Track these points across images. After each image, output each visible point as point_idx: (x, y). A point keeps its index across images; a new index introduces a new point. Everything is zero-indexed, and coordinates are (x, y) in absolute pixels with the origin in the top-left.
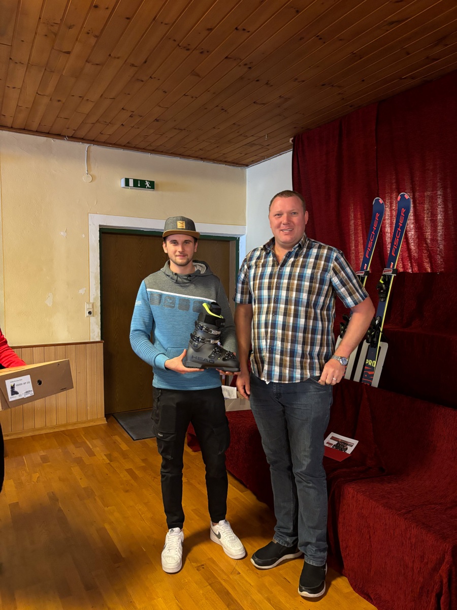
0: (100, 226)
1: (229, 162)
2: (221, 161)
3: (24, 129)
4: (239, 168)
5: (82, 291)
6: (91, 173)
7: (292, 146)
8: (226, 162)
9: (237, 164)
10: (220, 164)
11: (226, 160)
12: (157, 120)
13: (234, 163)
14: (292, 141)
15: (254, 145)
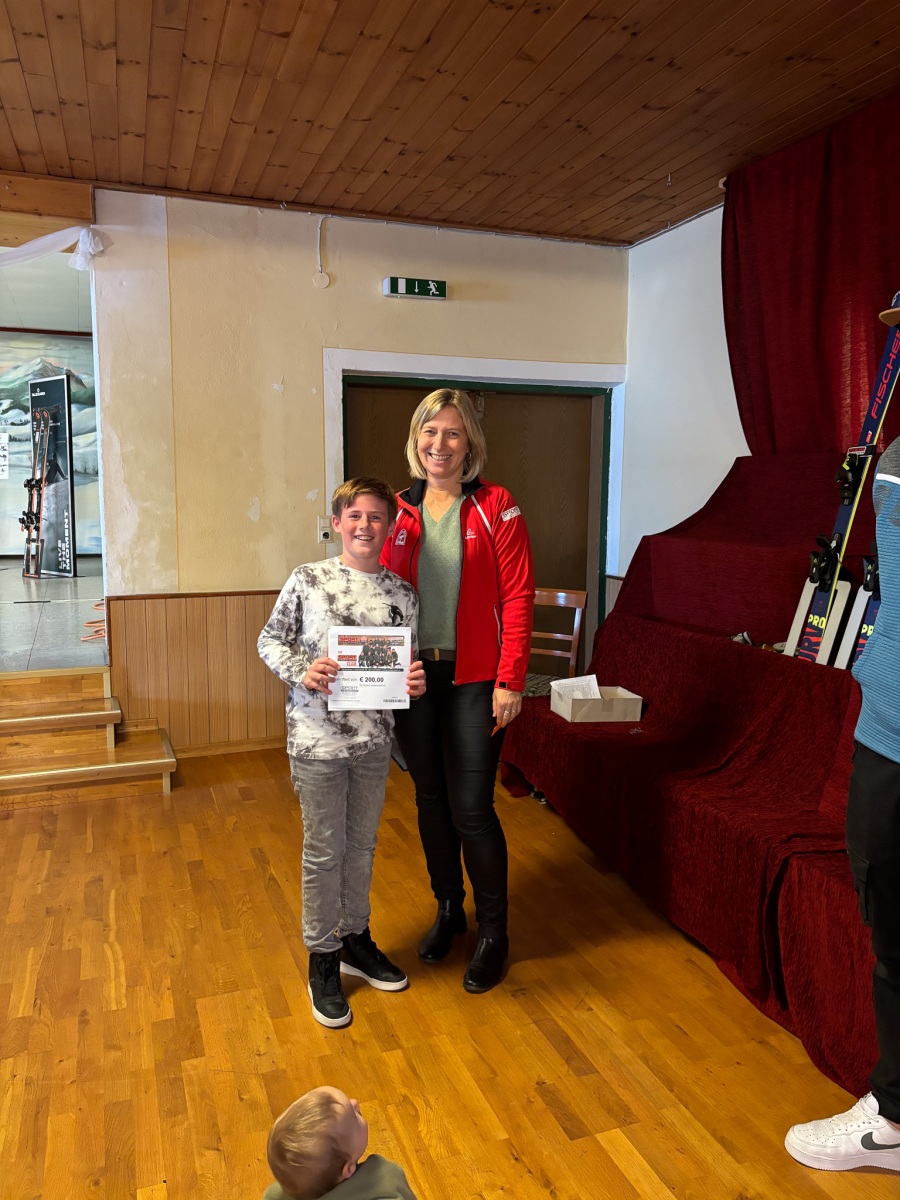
0: (344, 371)
1: (593, 238)
2: (577, 236)
3: (210, 193)
4: (614, 249)
5: (311, 495)
6: (328, 269)
7: (723, 197)
8: (589, 238)
9: (610, 240)
10: (575, 241)
11: (587, 233)
12: (450, 158)
13: (603, 239)
14: (724, 184)
15: (645, 197)
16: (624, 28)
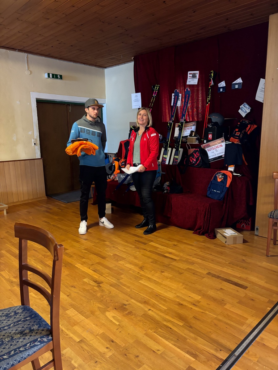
0: (36, 98)
1: (97, 66)
4: (101, 69)
5: (30, 133)
6: (30, 70)
7: (134, 60)
8: (96, 66)
9: (101, 67)
10: (92, 66)
11: (96, 64)
13: (99, 66)
15: (114, 59)
16: (125, 29)
